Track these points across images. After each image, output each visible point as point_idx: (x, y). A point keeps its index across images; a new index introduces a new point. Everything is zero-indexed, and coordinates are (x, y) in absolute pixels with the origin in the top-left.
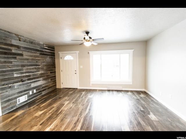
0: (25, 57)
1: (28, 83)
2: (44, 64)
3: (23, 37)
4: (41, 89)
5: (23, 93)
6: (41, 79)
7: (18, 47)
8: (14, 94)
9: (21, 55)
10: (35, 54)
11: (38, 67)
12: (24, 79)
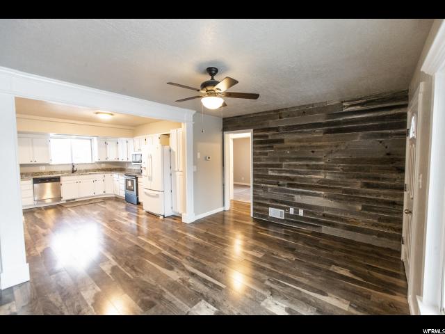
0: (287, 144)
1: (289, 191)
2: (338, 156)
3: (286, 109)
4: (320, 217)
5: (278, 205)
6: (323, 193)
7: (277, 129)
8: (266, 199)
9: (282, 141)
10: (309, 136)
11: (314, 163)
12: (281, 182)
